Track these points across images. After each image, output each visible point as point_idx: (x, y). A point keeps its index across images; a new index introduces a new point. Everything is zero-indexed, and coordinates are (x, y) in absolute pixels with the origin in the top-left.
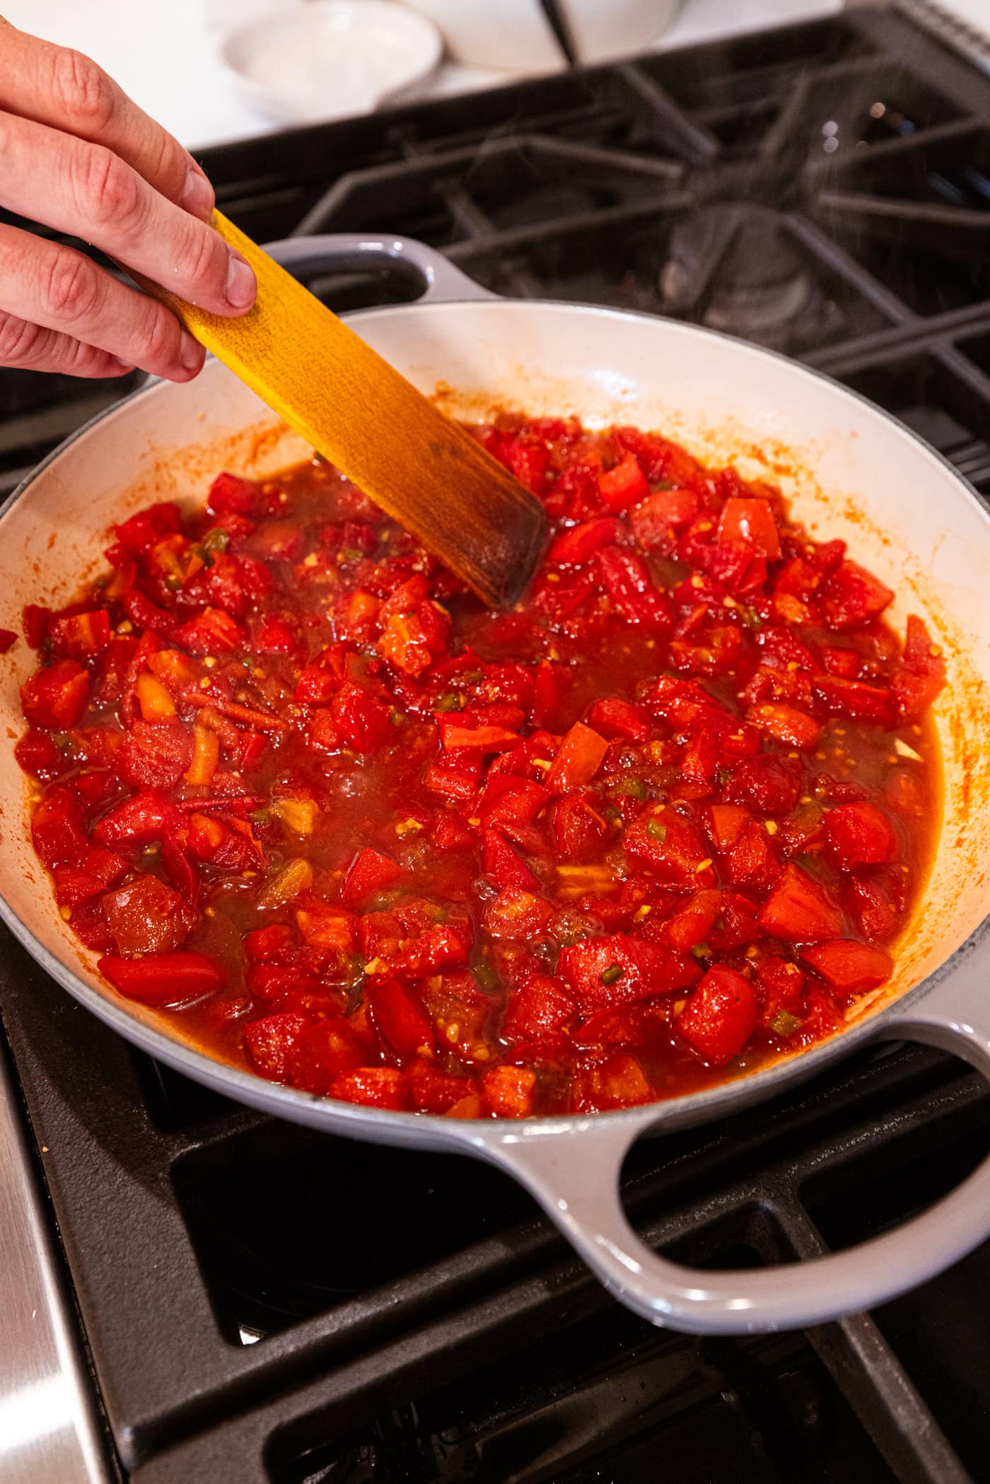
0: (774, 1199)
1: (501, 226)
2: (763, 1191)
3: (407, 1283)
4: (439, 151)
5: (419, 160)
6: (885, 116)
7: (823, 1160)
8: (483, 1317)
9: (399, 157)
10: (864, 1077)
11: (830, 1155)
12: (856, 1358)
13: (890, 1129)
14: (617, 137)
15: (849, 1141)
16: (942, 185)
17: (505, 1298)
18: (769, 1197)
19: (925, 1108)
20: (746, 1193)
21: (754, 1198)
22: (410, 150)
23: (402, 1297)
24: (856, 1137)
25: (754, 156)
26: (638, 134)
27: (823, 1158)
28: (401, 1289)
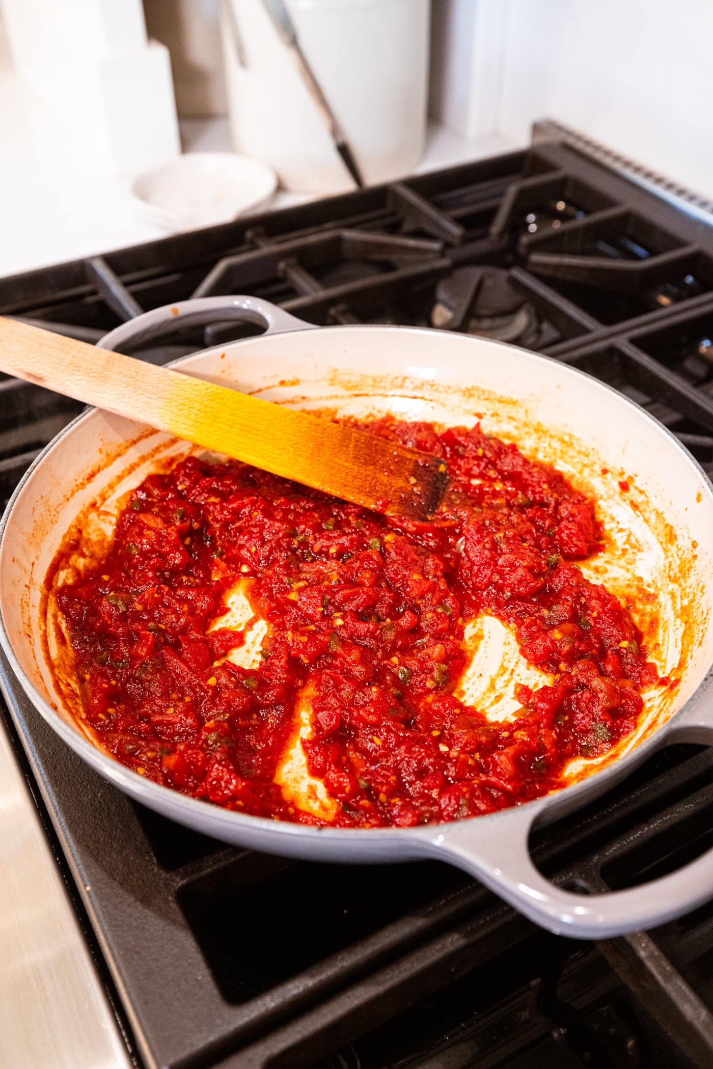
0: (585, 879)
1: (327, 286)
2: (577, 874)
3: (345, 954)
4: (280, 242)
5: (268, 248)
6: (565, 209)
7: (614, 851)
8: (401, 972)
9: (254, 247)
10: (633, 796)
11: (618, 848)
12: (652, 976)
13: (655, 827)
14: (394, 228)
15: (629, 837)
16: (603, 246)
17: (414, 958)
18: (581, 877)
19: (676, 813)
20: (566, 876)
21: (570, 880)
22: (260, 242)
23: (345, 964)
24: (633, 835)
25: (485, 236)
26: (408, 226)
27: (614, 850)
28: (343, 959)
